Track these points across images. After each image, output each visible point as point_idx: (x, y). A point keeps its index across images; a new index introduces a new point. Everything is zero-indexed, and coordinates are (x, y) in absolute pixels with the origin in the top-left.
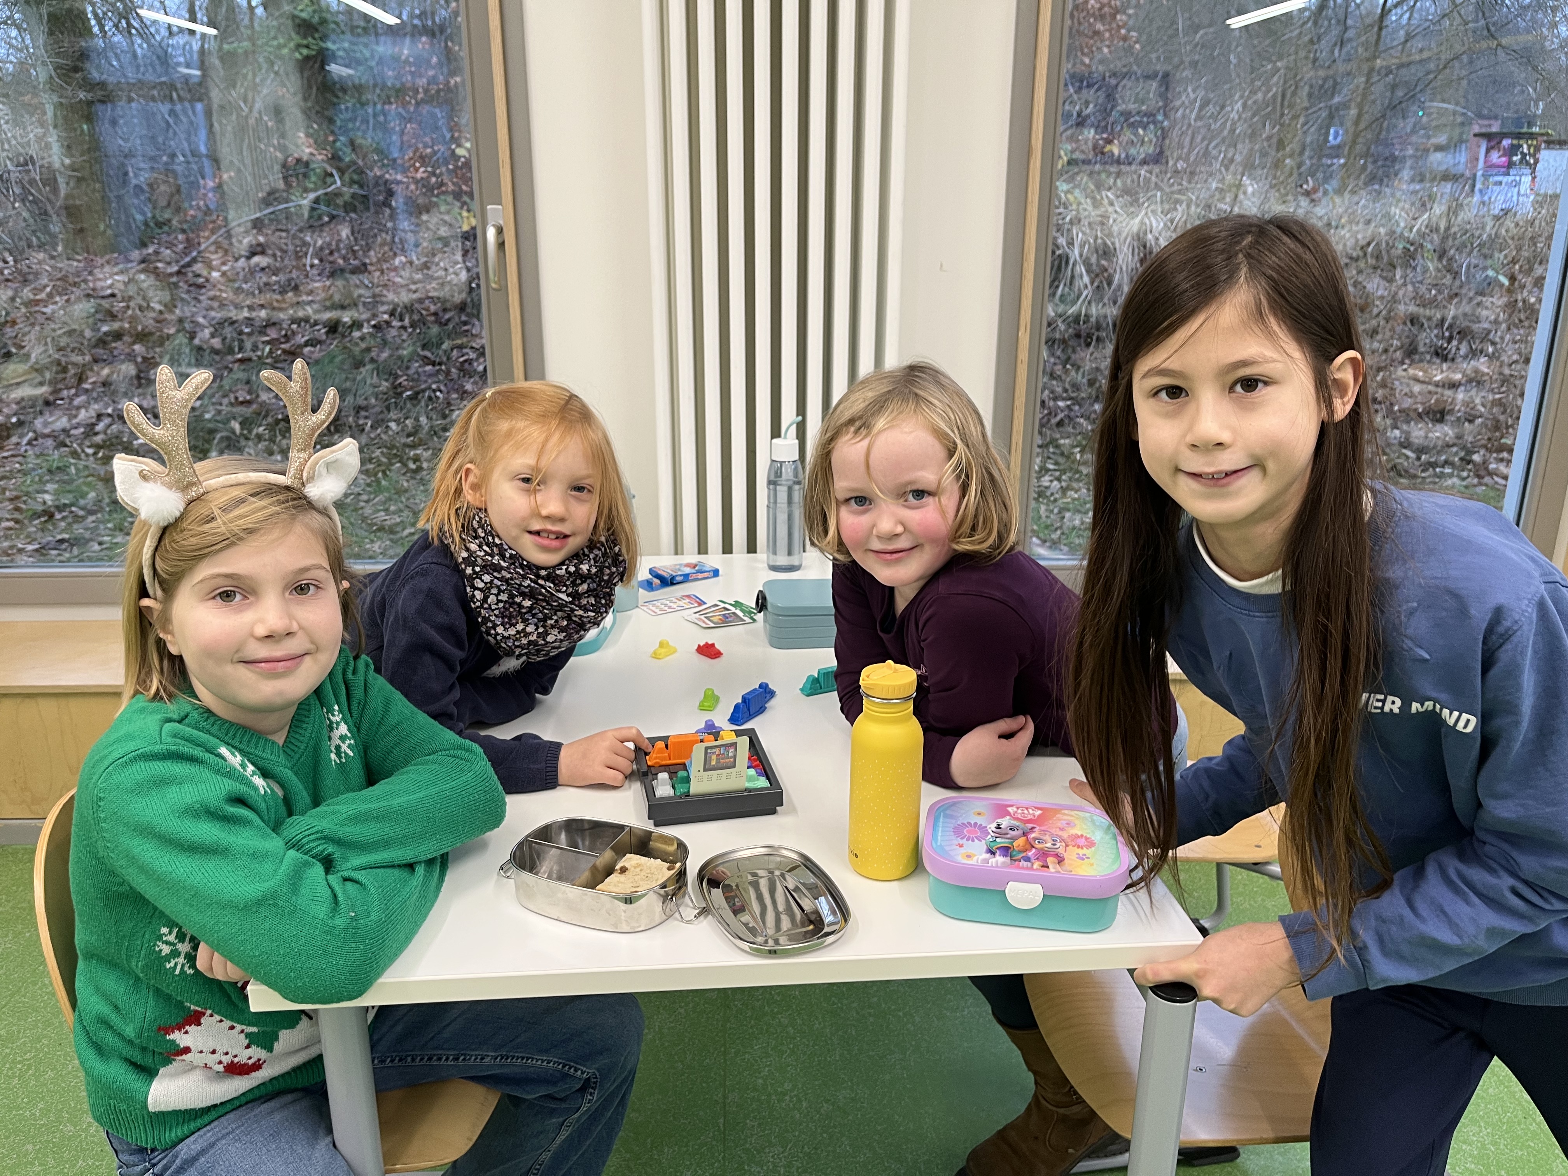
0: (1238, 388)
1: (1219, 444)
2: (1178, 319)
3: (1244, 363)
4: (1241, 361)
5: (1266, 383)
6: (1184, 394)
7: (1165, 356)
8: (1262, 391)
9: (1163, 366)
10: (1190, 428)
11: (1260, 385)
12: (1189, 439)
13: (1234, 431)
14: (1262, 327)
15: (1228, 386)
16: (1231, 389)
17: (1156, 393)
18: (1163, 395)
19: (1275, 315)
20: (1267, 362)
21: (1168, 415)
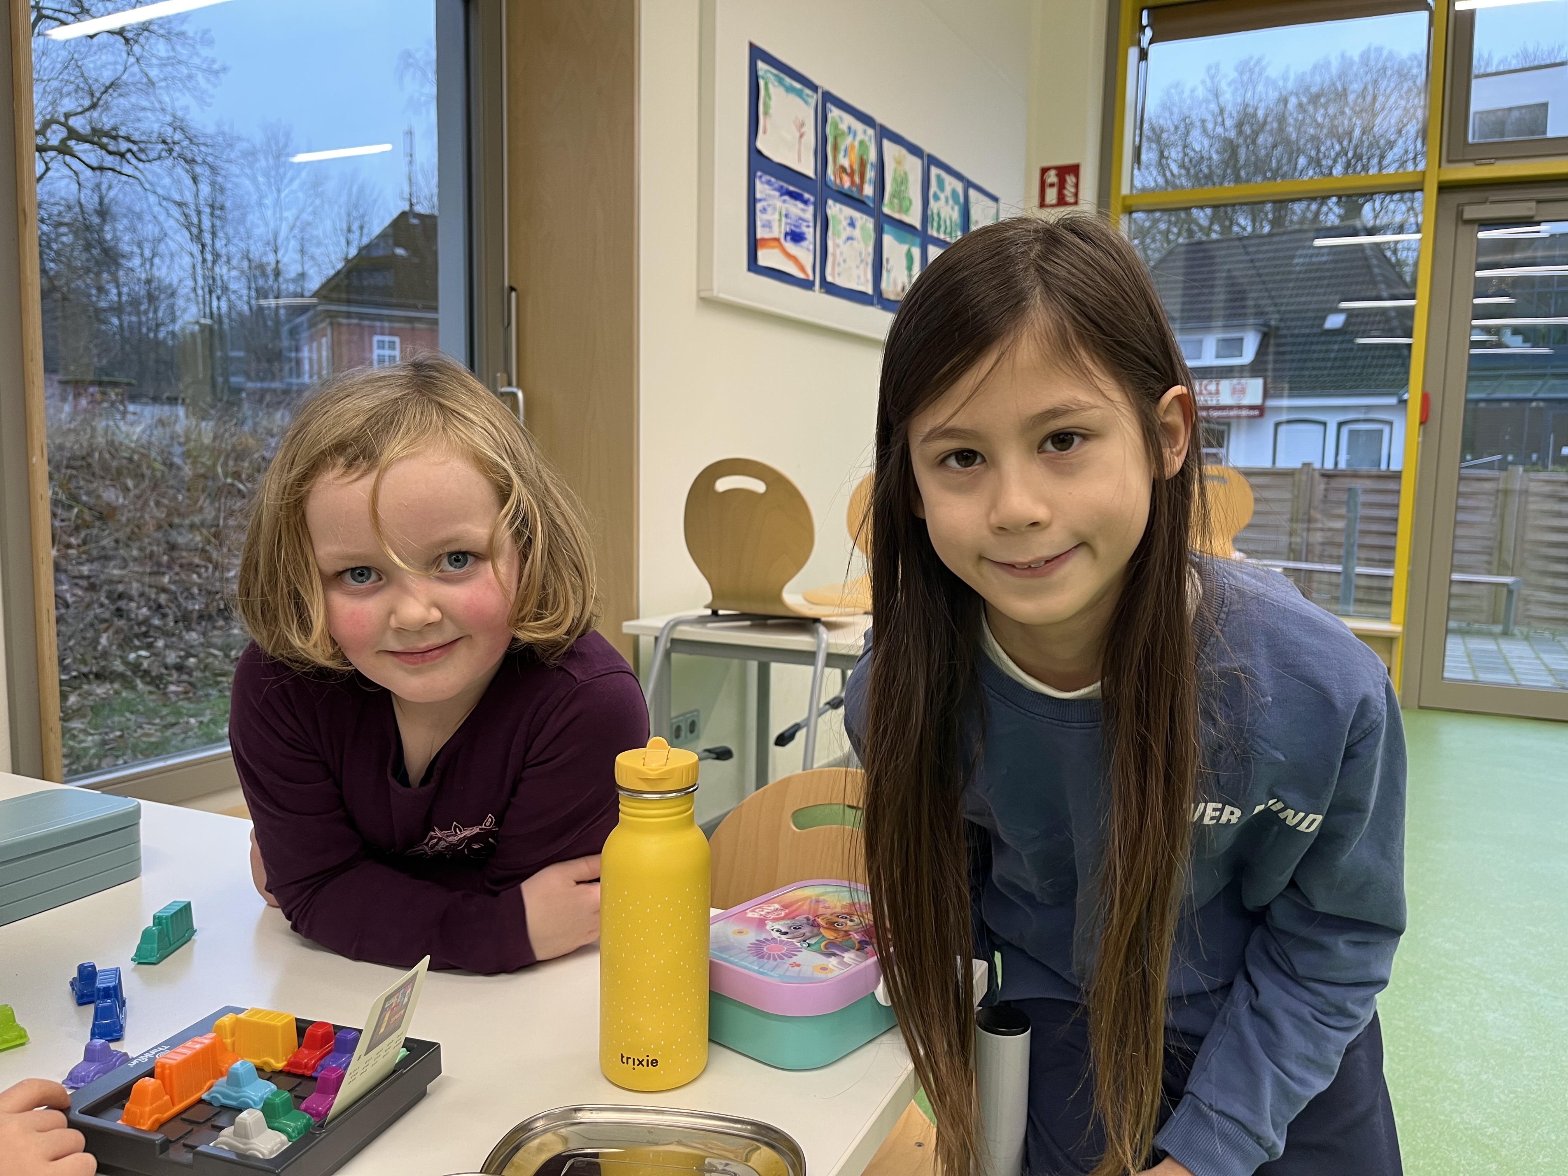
0: (1049, 446)
1: (1034, 524)
2: (961, 361)
3: (1054, 413)
4: (1049, 411)
5: (1085, 437)
6: (978, 460)
7: (951, 411)
8: (1078, 449)
9: (950, 424)
10: (993, 505)
11: (1077, 440)
12: (994, 519)
13: (1050, 504)
14: (1071, 363)
15: (1036, 445)
16: (1041, 448)
17: (942, 462)
18: (953, 462)
19: (1086, 346)
20: (1083, 409)
21: (960, 489)
